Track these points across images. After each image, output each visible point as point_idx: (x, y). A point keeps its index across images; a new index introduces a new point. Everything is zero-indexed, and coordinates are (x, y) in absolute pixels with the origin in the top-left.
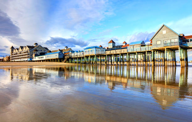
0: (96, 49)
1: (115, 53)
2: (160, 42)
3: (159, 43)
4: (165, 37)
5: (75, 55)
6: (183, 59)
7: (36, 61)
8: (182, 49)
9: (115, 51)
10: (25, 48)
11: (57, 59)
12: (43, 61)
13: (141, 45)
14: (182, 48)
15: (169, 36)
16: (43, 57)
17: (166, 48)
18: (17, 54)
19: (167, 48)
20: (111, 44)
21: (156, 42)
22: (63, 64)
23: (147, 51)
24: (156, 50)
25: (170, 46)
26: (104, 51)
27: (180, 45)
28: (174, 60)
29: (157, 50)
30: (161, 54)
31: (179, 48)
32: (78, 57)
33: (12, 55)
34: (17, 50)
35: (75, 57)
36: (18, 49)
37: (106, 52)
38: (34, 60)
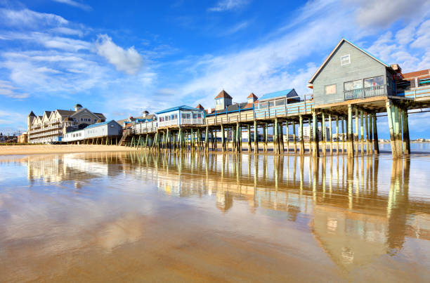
0: (182, 112)
1: (225, 121)
2: (333, 87)
3: (330, 90)
4: (347, 75)
5: (142, 128)
6: (398, 136)
7: (70, 143)
8: (396, 108)
9: (226, 116)
10: (54, 115)
11: (104, 138)
12: (81, 142)
13: (288, 100)
14: (395, 103)
15: (357, 70)
16: (80, 135)
17: (350, 105)
18: (39, 128)
19: (353, 106)
20: (222, 100)
21: (323, 90)
22: (119, 150)
23: (302, 116)
24: (324, 111)
25: (361, 98)
26: (203, 117)
27: (389, 94)
28: (373, 136)
29: (327, 112)
30: (340, 122)
31: (388, 104)
32: (150, 131)
33: (31, 130)
34: (39, 119)
35: (142, 132)
36: (41, 117)
37: (207, 119)
38: (64, 140)
